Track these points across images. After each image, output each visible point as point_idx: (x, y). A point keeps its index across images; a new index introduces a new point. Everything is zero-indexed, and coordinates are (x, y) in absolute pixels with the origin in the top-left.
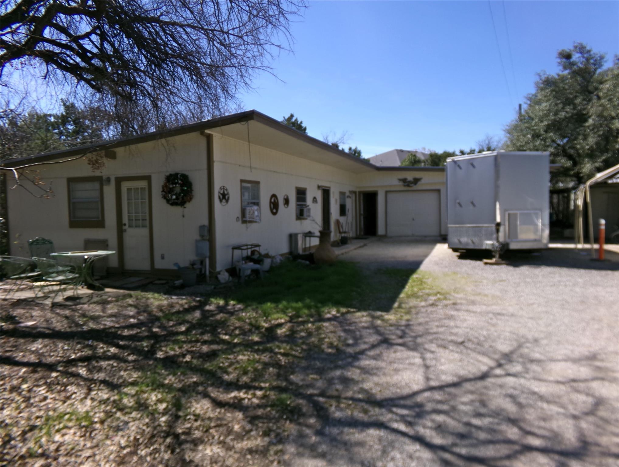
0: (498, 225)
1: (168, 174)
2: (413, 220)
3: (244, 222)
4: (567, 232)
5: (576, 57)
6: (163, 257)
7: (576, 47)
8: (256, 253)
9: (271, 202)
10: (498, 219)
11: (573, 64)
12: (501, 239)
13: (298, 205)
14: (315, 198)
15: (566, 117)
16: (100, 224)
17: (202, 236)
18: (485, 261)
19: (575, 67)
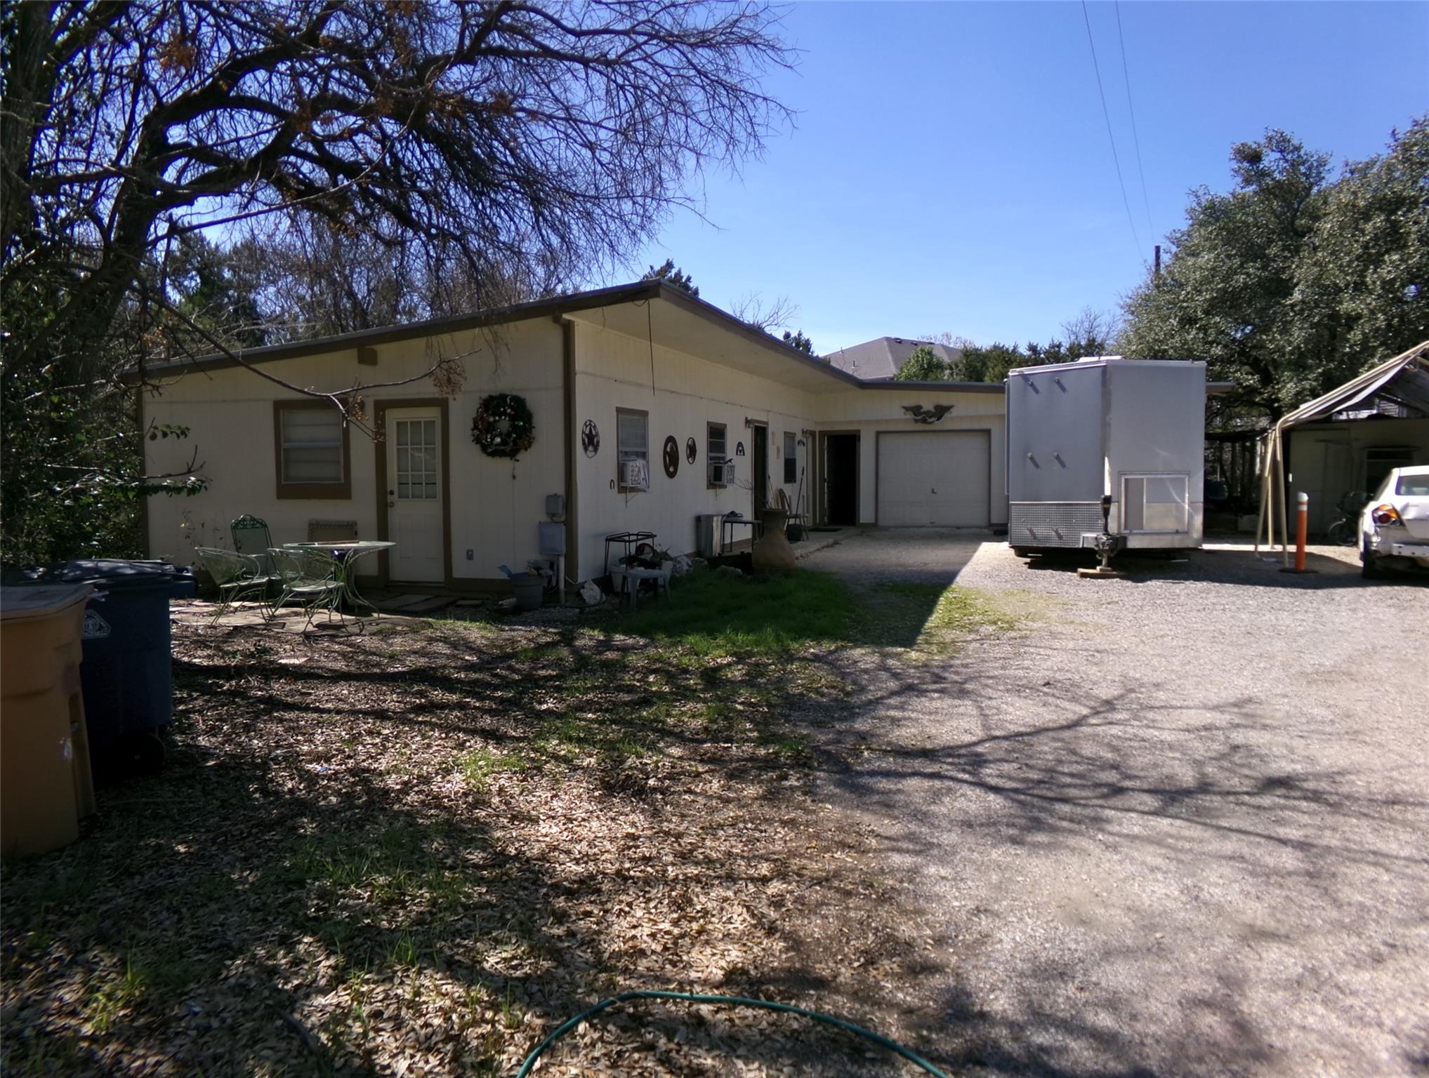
0: (1108, 500)
1: (485, 396)
2: (933, 492)
3: (622, 490)
4: (1244, 521)
5: (1270, 160)
6: (470, 556)
7: (1270, 139)
8: (647, 549)
9: (665, 452)
10: (1108, 492)
11: (1263, 174)
12: (1113, 528)
13: (711, 458)
14: (740, 444)
15: (1246, 286)
16: (341, 490)
17: (552, 515)
18: (1081, 570)
19: (1268, 180)
